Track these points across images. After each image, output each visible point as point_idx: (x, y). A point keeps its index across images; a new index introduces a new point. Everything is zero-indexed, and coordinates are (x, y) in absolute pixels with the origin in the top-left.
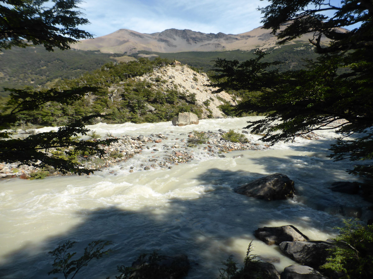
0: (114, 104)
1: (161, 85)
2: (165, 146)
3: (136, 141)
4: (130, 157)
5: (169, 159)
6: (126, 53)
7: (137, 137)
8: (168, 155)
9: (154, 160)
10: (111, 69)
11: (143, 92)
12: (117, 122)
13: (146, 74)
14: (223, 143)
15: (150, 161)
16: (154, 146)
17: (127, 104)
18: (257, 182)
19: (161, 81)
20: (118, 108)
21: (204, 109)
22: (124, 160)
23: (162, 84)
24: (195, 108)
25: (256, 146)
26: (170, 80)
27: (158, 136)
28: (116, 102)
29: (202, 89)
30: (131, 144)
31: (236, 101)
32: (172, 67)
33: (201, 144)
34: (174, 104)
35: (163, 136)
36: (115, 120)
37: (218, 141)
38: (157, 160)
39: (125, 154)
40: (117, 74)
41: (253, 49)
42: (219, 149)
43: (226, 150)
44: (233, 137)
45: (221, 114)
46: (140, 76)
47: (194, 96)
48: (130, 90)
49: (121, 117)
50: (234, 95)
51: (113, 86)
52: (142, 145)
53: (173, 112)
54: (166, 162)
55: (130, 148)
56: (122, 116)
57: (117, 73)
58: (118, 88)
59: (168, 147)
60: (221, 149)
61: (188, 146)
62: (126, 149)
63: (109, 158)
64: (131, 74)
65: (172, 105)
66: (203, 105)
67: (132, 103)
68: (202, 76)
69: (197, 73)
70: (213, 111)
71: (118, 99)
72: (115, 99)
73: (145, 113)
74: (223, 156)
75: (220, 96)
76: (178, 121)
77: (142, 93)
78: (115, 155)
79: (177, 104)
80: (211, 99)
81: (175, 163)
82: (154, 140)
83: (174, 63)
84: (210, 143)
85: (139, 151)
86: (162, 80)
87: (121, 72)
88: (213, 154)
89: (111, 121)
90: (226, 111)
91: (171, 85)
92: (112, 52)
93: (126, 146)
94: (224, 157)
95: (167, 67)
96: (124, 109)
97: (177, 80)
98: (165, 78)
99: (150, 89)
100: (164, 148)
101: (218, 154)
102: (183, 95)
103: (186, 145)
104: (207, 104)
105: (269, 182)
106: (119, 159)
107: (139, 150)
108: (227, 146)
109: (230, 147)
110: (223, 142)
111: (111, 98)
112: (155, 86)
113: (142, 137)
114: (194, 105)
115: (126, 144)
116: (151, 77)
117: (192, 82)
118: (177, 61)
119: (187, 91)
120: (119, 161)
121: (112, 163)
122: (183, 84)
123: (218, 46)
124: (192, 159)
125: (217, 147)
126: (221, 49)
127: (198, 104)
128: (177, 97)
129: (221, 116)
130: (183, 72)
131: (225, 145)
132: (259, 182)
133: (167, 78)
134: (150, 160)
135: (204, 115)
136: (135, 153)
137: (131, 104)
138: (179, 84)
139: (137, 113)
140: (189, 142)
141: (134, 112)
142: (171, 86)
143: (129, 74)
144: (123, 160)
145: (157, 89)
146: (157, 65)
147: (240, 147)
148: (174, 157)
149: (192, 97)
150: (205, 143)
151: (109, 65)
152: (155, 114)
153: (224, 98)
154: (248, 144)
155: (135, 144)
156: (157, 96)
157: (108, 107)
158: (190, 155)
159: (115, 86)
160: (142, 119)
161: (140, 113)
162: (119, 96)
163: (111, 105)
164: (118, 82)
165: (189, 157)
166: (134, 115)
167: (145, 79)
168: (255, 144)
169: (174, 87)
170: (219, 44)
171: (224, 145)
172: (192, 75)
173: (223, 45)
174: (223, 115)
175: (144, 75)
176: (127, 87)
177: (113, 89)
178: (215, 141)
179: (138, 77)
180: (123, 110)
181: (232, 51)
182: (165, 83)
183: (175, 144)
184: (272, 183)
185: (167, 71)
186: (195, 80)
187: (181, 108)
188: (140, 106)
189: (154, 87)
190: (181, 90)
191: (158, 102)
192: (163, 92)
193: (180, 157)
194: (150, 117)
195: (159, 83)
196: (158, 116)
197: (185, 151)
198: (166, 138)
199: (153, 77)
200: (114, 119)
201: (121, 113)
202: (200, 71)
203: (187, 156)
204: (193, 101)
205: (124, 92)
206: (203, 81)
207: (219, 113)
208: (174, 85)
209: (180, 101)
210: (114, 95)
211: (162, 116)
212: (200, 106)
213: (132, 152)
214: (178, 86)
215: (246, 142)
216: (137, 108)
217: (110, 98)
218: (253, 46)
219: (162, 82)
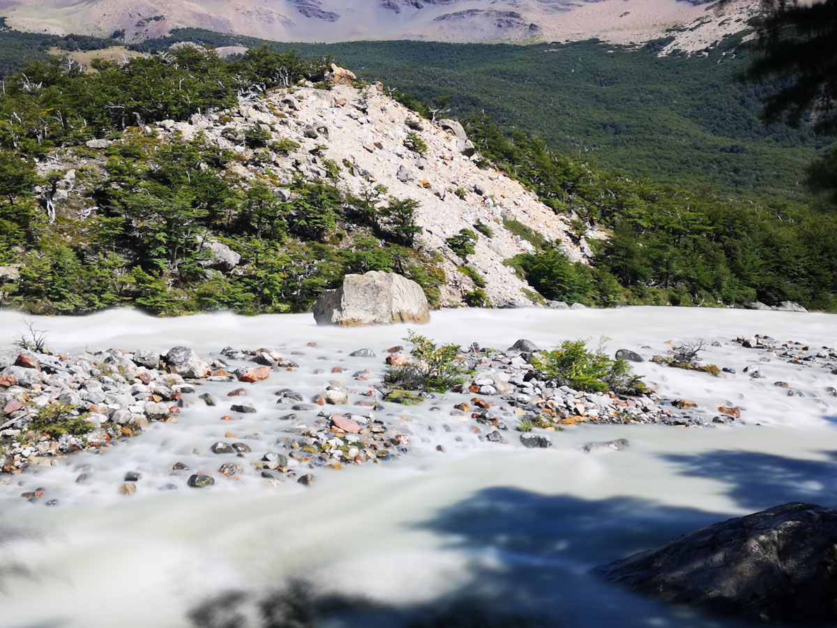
0: (61, 231)
1: (269, 162)
2: (285, 394)
3: (154, 373)
4: (124, 435)
5: (302, 445)
6: (118, 34)
7: (161, 357)
8: (299, 430)
9: (234, 446)
10: (54, 88)
11: (193, 184)
12: (72, 308)
13: (204, 112)
14: (538, 391)
15: (215, 449)
16: (236, 393)
17: (118, 230)
18: (707, 539)
19: (270, 142)
20: (75, 249)
21: (449, 267)
22: (98, 446)
23: (274, 157)
24: (413, 261)
25: (681, 411)
26: (310, 144)
27: (252, 357)
28: (69, 221)
29: (442, 187)
30: (132, 383)
31: (583, 242)
32: (318, 91)
33: (442, 391)
34: (322, 242)
35: (276, 355)
36: (62, 298)
37: (513, 383)
38: (248, 449)
39: (104, 419)
40: (74, 107)
41: (655, 38)
42: (520, 412)
43: (551, 421)
44: (579, 371)
45: (523, 290)
46: (178, 119)
47: (410, 211)
48: (132, 173)
49: (88, 288)
50: (575, 217)
51: (60, 154)
52: (183, 390)
53: (318, 274)
54: (291, 455)
55: (127, 398)
56: (94, 282)
57: (79, 103)
58: (80, 166)
59: (298, 397)
60: (531, 413)
61: (385, 397)
62: (108, 401)
63: (24, 436)
64: (137, 109)
65: (317, 244)
66: (444, 251)
67: (141, 230)
68: (443, 133)
69: (425, 121)
70: (487, 278)
71: (79, 209)
72: (64, 210)
73: (197, 272)
74: (542, 443)
75: (518, 219)
76: (341, 310)
77: (185, 191)
78: (55, 420)
79: (338, 245)
80: (479, 226)
81: (329, 462)
82: (236, 372)
83: (327, 74)
84: (483, 389)
85: (167, 411)
86: (274, 140)
87: (97, 98)
88: (494, 432)
89: (43, 303)
90: (543, 281)
91: (314, 161)
92: (59, 30)
93: (110, 386)
94: (545, 446)
95: (295, 87)
96: (105, 255)
97: (339, 142)
98: (286, 133)
99: (220, 175)
100: (279, 401)
101: (520, 433)
102: (364, 205)
103: (377, 393)
104: (462, 246)
105: (762, 538)
106: (73, 440)
107: (165, 407)
108: (556, 404)
109: (568, 408)
110: (537, 386)
111: (49, 203)
112: (245, 165)
113: (182, 354)
114: (409, 251)
115: (106, 378)
116: (228, 125)
117: (400, 156)
118: (338, 65)
119: (381, 189)
120: (74, 449)
121: (38, 455)
122: (365, 162)
123: (509, 23)
124: (404, 450)
125: (512, 404)
126: (520, 33)
127: (426, 248)
128: (337, 212)
129: (521, 299)
130: (364, 111)
131: (548, 399)
132: (713, 538)
133: (295, 135)
134: (216, 445)
135: (450, 292)
136: (150, 417)
137: (137, 234)
138: (344, 161)
139: (161, 274)
140: (390, 380)
141: (149, 266)
142: (313, 167)
143: (128, 111)
144: (92, 445)
145: (251, 177)
146: (254, 80)
147: (612, 412)
148: (325, 439)
149: (400, 216)
150: (459, 390)
151: (42, 72)
152: (240, 279)
153: (533, 227)
154: (645, 400)
155: (152, 384)
156: (250, 204)
157: (31, 241)
158: (392, 434)
159: (68, 155)
160: (185, 298)
161: (173, 275)
162: (82, 198)
163: (45, 235)
164: (81, 138)
165: (392, 441)
166: (151, 282)
167: (201, 133)
168: (675, 403)
169: (323, 173)
170: (512, 14)
171: (540, 401)
172: (404, 124)
173: (530, 18)
174: (529, 295)
175: (195, 117)
176: (118, 161)
177: (58, 168)
178: (503, 383)
179: (169, 123)
180: (101, 256)
181: (566, 46)
182: (285, 153)
183: (328, 389)
184: (774, 543)
185: (296, 103)
186: (415, 146)
187: (354, 259)
188: (176, 243)
189: (240, 169)
190: (353, 185)
191: (253, 231)
192: (277, 190)
193: (352, 438)
194: (218, 293)
195: (260, 151)
196: (254, 290)
197: (371, 416)
198: (290, 365)
199: (238, 125)
200: (58, 293)
201: (88, 269)
202: (435, 111)
203: (383, 436)
204: (405, 231)
205: (107, 184)
206: (447, 155)
207: (516, 286)
208: (325, 163)
209: (349, 230)
210: (62, 193)
211: (272, 290)
212: (433, 254)
213: (138, 415)
214: (342, 166)
215: (638, 393)
216: (164, 252)
217: (43, 203)
218: (655, 25)
219: (272, 148)
